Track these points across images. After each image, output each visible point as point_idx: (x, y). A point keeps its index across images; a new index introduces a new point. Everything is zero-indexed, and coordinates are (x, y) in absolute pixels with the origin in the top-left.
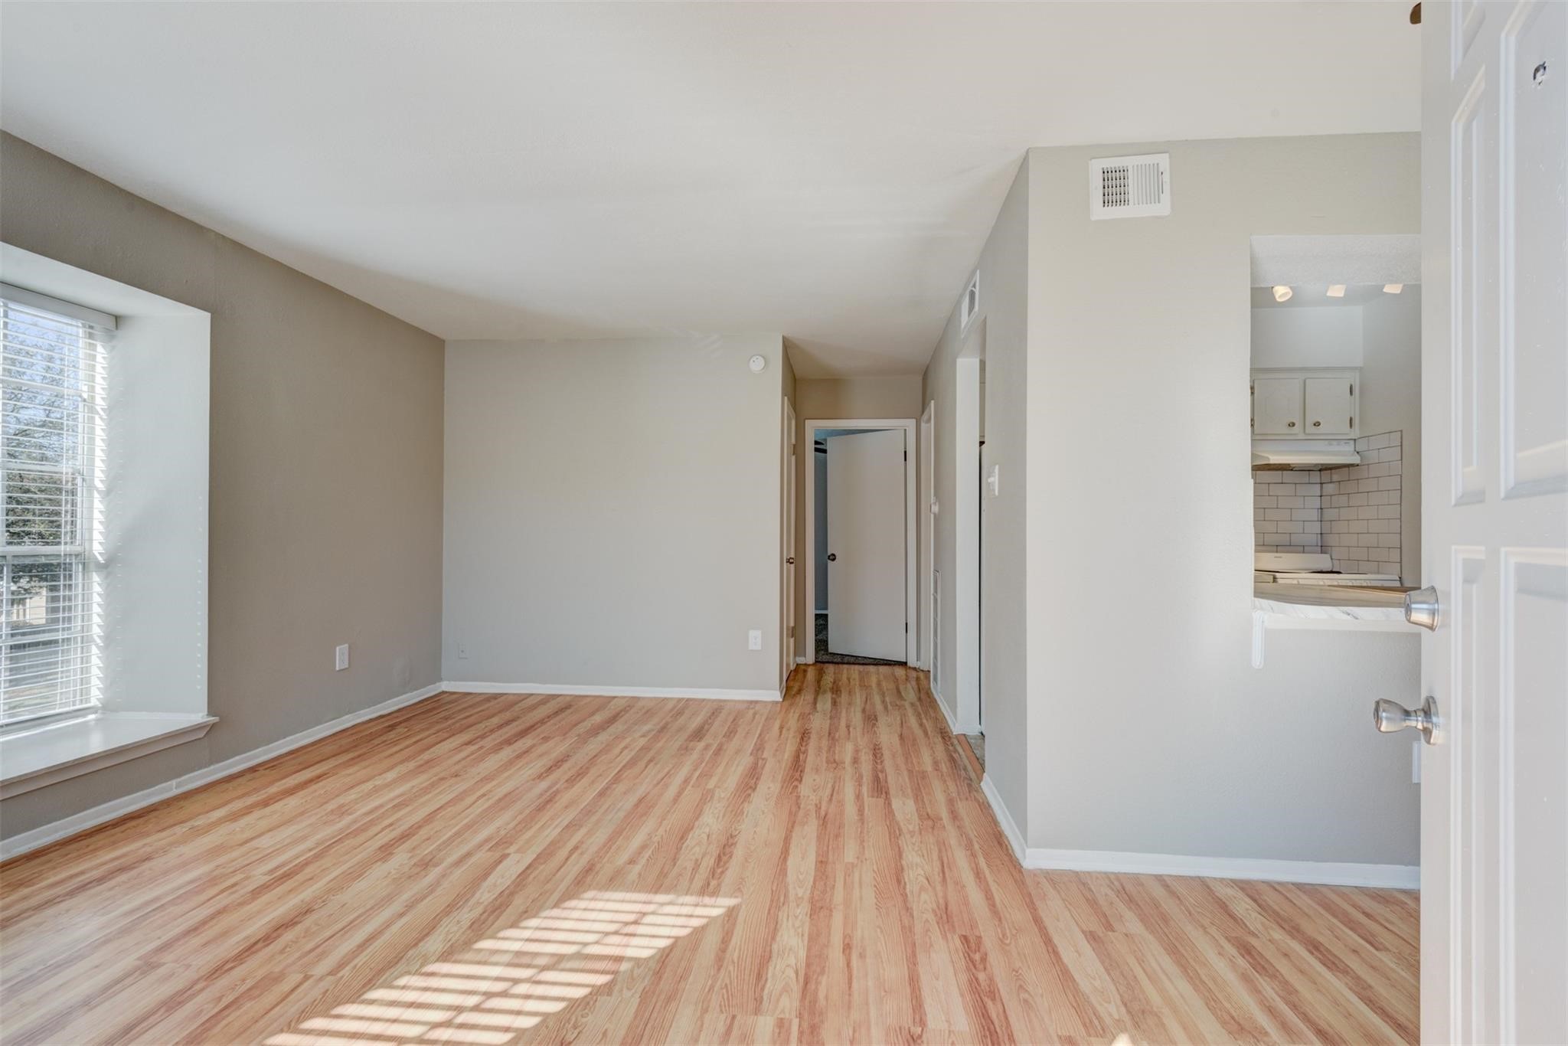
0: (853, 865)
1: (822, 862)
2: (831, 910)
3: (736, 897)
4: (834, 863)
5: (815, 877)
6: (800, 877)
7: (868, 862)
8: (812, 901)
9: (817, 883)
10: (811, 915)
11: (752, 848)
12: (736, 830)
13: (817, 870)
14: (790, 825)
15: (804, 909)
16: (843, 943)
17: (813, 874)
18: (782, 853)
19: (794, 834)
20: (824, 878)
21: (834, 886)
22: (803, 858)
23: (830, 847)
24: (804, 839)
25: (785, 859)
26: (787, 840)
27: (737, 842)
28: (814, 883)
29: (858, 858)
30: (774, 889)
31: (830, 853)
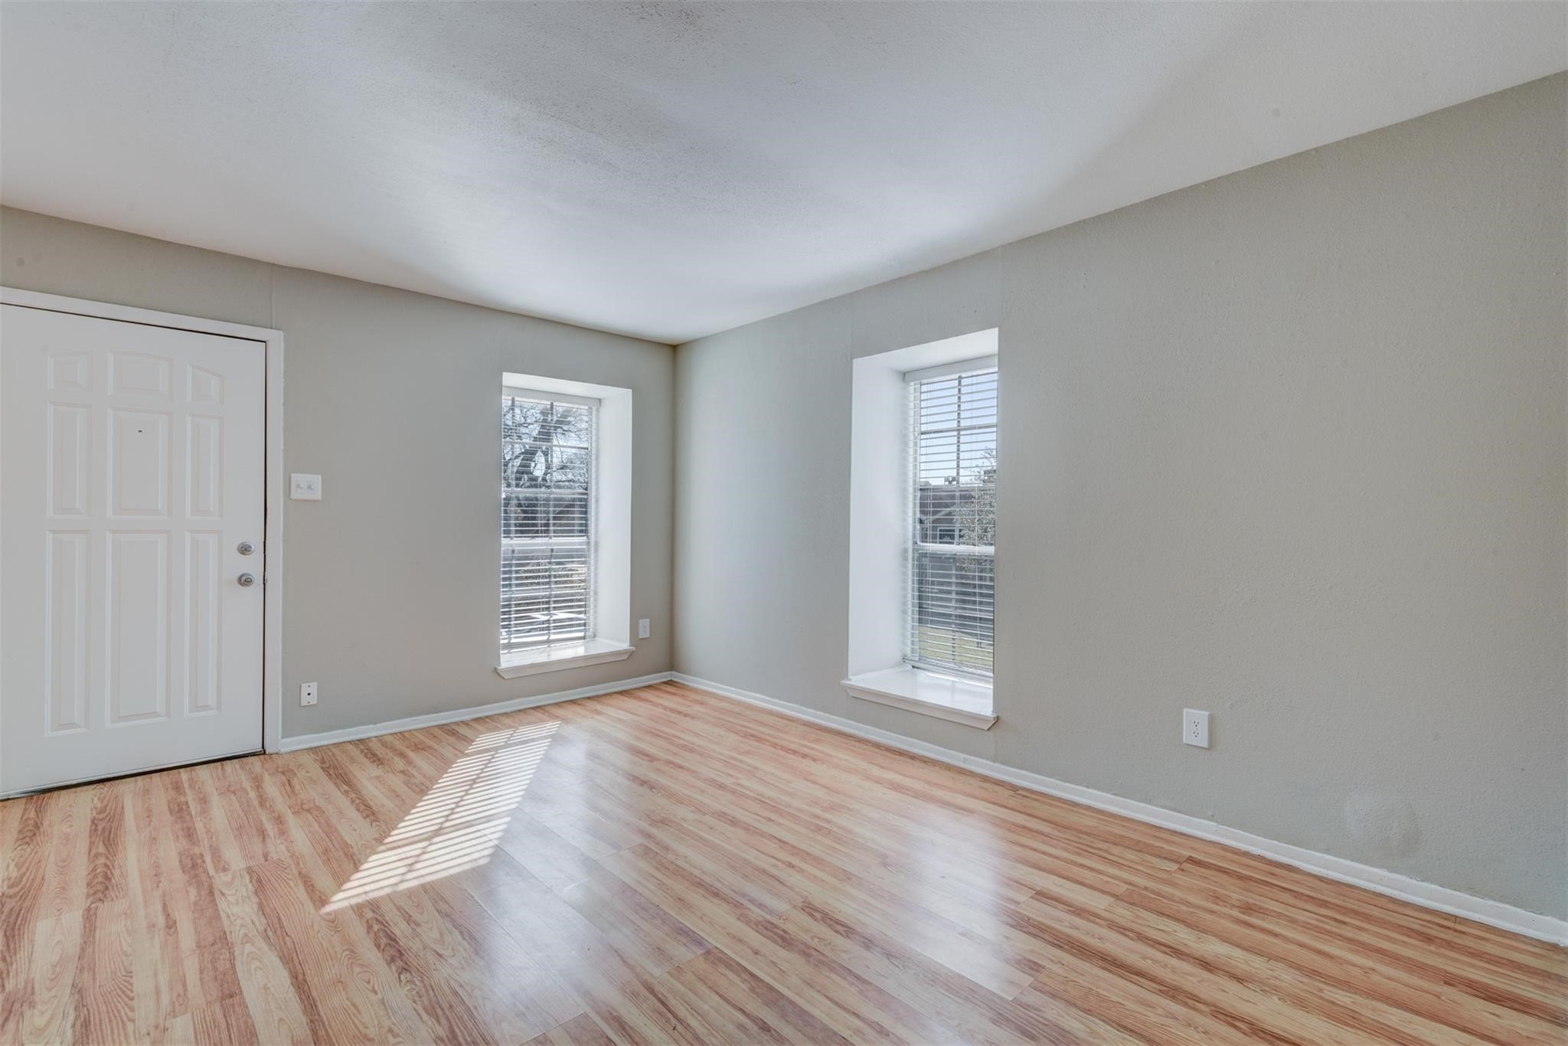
0: (174, 1014)
1: (231, 996)
2: (199, 947)
3: (329, 914)
4: (208, 1003)
5: (235, 972)
6: (257, 964)
7: (144, 1031)
8: (230, 947)
9: (228, 965)
10: (225, 933)
11: (357, 970)
12: (411, 982)
13: (236, 982)
14: (322, 1032)
15: (236, 934)
16: (176, 928)
17: (240, 975)
18: (305, 981)
19: (304, 1019)
20: (219, 977)
21: (201, 973)
22: (266, 988)
23: (223, 1025)
24: (281, 1020)
25: (294, 976)
26: (309, 1005)
27: (390, 968)
28: (233, 966)
29: (165, 1030)
30: (287, 938)
31: (220, 1016)
